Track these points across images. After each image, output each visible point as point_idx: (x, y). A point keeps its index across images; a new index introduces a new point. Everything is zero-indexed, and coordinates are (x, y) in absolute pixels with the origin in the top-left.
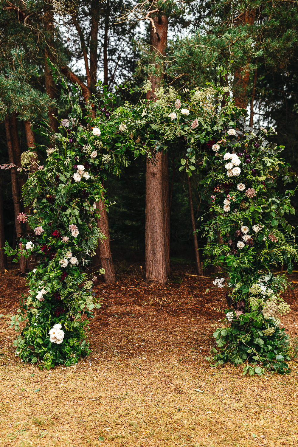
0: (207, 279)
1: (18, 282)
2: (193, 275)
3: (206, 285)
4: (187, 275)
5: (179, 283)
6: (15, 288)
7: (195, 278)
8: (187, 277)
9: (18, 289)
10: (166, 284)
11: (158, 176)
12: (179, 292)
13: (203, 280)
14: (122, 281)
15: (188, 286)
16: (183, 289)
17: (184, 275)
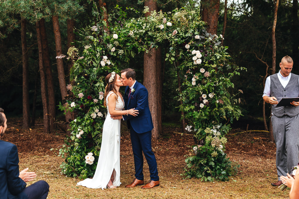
0: (190, 135)
1: (44, 137)
2: (179, 133)
3: (188, 140)
4: (175, 132)
5: (168, 138)
6: (43, 141)
7: (180, 135)
8: (174, 134)
9: (46, 141)
10: (158, 138)
11: (153, 57)
12: (168, 144)
13: (187, 136)
14: (124, 136)
15: (175, 140)
16: (171, 142)
17: (173, 133)
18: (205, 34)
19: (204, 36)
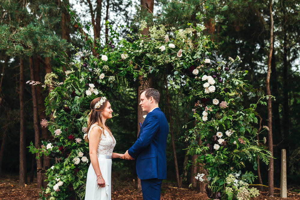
0: (185, 190)
1: (36, 192)
2: (174, 188)
3: (184, 194)
4: (170, 187)
5: (164, 193)
7: (176, 190)
8: (170, 189)
9: (36, 197)
12: (165, 198)
13: (182, 191)
14: (118, 191)
15: (171, 195)
16: (168, 197)
17: (168, 187)
18: (216, 59)
19: (214, 60)
